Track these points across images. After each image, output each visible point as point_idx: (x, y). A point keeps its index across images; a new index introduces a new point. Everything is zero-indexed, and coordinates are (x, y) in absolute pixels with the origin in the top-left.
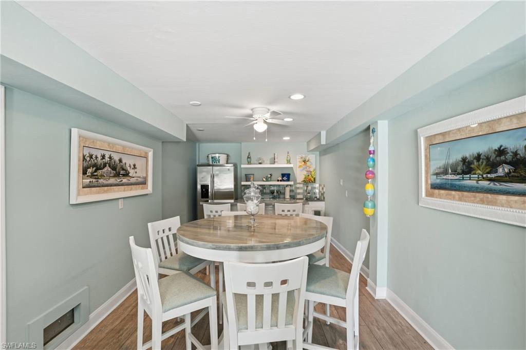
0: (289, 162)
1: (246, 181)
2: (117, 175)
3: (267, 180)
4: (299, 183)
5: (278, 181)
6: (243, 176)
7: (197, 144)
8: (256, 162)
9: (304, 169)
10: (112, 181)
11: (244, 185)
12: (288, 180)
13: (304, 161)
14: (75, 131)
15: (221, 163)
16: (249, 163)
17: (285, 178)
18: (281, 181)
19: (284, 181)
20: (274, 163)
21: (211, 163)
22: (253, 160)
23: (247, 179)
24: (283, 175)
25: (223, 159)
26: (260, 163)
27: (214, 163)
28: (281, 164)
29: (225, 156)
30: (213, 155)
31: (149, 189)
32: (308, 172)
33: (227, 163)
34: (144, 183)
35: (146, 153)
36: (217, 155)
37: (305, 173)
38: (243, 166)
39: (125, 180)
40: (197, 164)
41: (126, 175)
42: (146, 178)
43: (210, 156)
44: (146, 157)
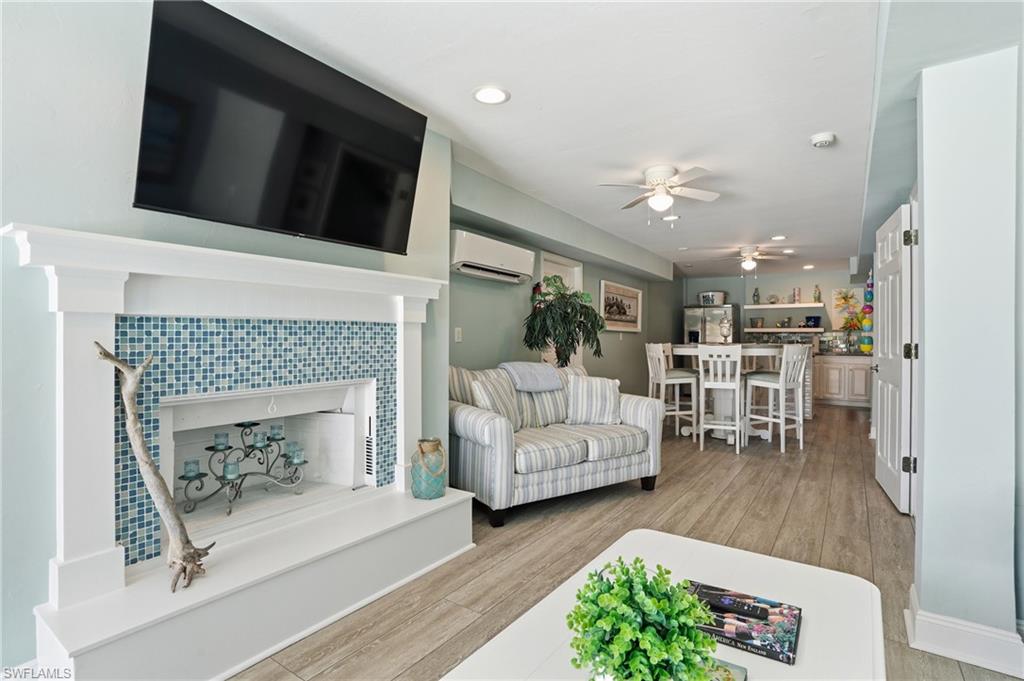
0: (818, 299)
1: (753, 327)
2: (619, 313)
3: (783, 326)
4: (836, 331)
5: (800, 327)
6: (748, 321)
7: (684, 280)
8: (766, 302)
9: (844, 309)
10: (617, 317)
11: (749, 333)
12: (816, 325)
13: (845, 298)
14: (603, 282)
15: (715, 303)
16: (757, 302)
17: (811, 323)
18: (804, 327)
19: (809, 326)
20: (794, 302)
21: (702, 304)
22: (763, 298)
23: (754, 325)
24: (809, 319)
25: (718, 298)
26: (772, 303)
27: (707, 303)
28: (808, 303)
29: (722, 294)
30: (705, 294)
31: (639, 328)
32: (852, 313)
33: (725, 303)
34: (634, 322)
35: (637, 295)
36: (710, 294)
37: (846, 315)
38: (746, 307)
39: (624, 318)
40: (685, 305)
41: (625, 313)
42: (636, 318)
43: (701, 296)
44: (637, 298)
